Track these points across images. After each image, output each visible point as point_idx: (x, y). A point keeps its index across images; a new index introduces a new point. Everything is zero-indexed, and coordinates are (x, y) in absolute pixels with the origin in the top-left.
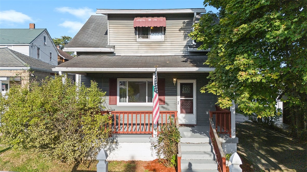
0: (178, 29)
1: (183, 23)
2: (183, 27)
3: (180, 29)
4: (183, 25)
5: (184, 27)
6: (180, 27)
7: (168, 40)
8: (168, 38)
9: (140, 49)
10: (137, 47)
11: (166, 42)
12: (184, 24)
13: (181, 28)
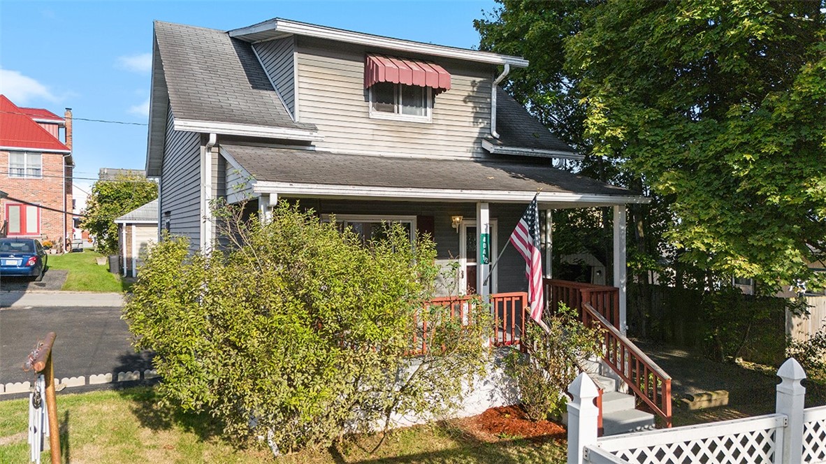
0: (462, 98)
1: (472, 83)
2: (471, 94)
3: (466, 98)
4: (471, 89)
5: (474, 95)
6: (466, 94)
7: (440, 122)
8: (440, 117)
9: (376, 137)
10: (371, 132)
11: (436, 127)
12: (474, 87)
13: (469, 96)
